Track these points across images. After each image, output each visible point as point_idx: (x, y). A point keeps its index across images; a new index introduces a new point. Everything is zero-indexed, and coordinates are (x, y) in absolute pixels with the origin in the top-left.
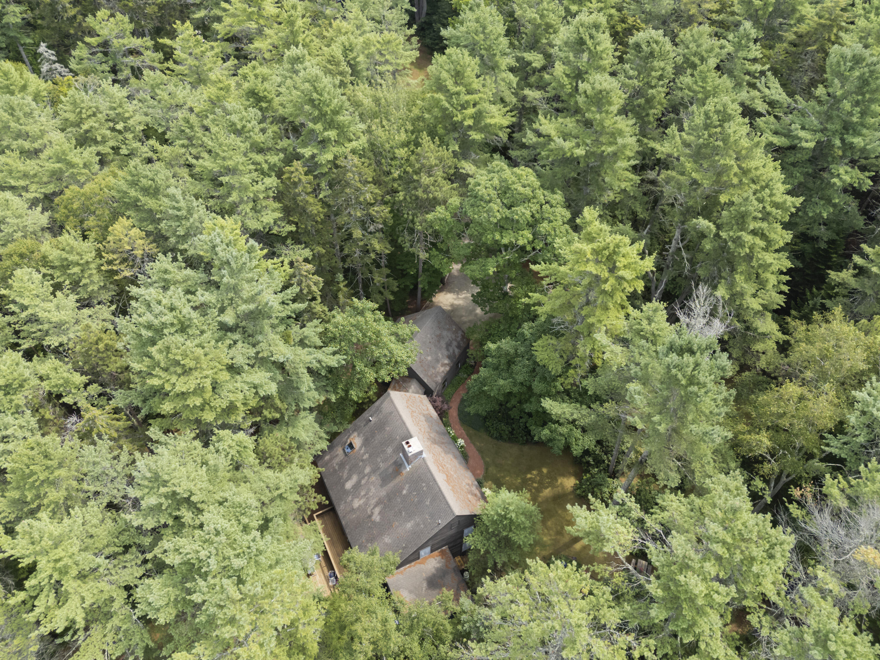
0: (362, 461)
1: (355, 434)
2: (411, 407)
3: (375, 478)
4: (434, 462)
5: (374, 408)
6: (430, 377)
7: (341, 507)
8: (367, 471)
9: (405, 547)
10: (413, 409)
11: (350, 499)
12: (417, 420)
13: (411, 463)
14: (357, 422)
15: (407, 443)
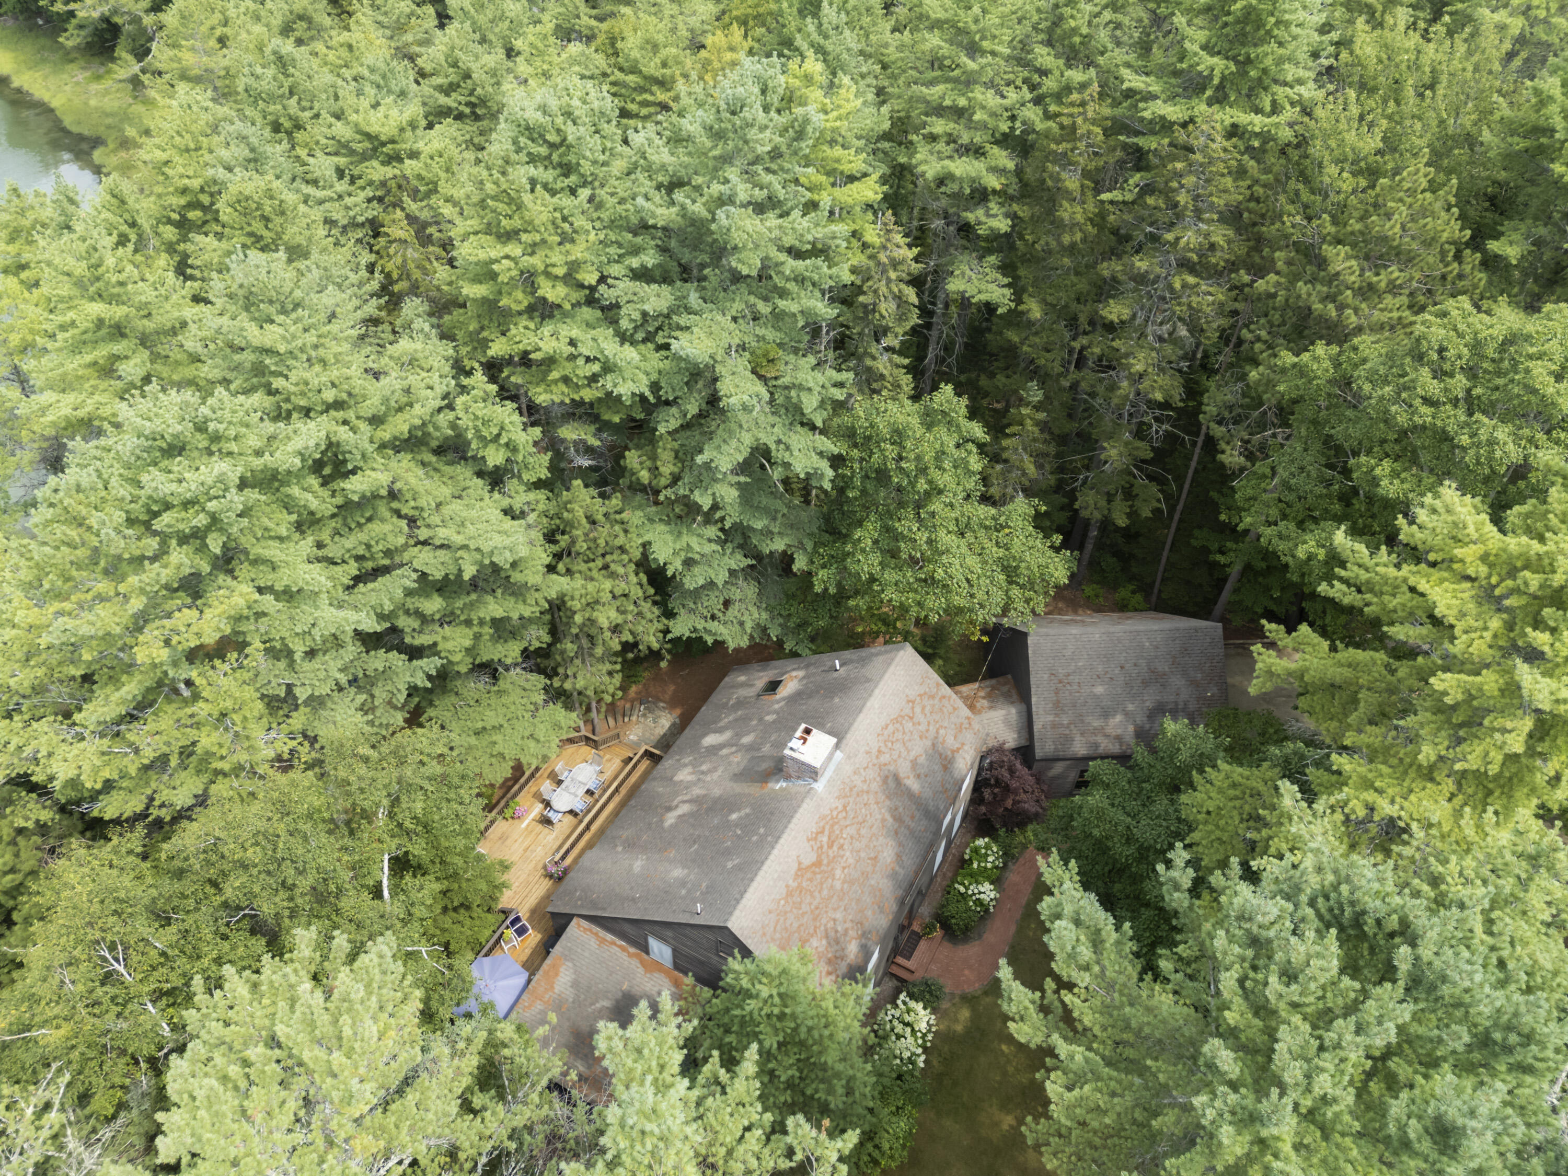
0: (761, 720)
1: (801, 673)
2: (918, 710)
3: (738, 760)
4: (823, 818)
5: (863, 652)
6: (1054, 726)
7: (667, 763)
8: (747, 740)
9: (634, 900)
10: (919, 716)
11: (687, 760)
12: (899, 735)
13: (788, 778)
14: (825, 657)
15: (808, 731)
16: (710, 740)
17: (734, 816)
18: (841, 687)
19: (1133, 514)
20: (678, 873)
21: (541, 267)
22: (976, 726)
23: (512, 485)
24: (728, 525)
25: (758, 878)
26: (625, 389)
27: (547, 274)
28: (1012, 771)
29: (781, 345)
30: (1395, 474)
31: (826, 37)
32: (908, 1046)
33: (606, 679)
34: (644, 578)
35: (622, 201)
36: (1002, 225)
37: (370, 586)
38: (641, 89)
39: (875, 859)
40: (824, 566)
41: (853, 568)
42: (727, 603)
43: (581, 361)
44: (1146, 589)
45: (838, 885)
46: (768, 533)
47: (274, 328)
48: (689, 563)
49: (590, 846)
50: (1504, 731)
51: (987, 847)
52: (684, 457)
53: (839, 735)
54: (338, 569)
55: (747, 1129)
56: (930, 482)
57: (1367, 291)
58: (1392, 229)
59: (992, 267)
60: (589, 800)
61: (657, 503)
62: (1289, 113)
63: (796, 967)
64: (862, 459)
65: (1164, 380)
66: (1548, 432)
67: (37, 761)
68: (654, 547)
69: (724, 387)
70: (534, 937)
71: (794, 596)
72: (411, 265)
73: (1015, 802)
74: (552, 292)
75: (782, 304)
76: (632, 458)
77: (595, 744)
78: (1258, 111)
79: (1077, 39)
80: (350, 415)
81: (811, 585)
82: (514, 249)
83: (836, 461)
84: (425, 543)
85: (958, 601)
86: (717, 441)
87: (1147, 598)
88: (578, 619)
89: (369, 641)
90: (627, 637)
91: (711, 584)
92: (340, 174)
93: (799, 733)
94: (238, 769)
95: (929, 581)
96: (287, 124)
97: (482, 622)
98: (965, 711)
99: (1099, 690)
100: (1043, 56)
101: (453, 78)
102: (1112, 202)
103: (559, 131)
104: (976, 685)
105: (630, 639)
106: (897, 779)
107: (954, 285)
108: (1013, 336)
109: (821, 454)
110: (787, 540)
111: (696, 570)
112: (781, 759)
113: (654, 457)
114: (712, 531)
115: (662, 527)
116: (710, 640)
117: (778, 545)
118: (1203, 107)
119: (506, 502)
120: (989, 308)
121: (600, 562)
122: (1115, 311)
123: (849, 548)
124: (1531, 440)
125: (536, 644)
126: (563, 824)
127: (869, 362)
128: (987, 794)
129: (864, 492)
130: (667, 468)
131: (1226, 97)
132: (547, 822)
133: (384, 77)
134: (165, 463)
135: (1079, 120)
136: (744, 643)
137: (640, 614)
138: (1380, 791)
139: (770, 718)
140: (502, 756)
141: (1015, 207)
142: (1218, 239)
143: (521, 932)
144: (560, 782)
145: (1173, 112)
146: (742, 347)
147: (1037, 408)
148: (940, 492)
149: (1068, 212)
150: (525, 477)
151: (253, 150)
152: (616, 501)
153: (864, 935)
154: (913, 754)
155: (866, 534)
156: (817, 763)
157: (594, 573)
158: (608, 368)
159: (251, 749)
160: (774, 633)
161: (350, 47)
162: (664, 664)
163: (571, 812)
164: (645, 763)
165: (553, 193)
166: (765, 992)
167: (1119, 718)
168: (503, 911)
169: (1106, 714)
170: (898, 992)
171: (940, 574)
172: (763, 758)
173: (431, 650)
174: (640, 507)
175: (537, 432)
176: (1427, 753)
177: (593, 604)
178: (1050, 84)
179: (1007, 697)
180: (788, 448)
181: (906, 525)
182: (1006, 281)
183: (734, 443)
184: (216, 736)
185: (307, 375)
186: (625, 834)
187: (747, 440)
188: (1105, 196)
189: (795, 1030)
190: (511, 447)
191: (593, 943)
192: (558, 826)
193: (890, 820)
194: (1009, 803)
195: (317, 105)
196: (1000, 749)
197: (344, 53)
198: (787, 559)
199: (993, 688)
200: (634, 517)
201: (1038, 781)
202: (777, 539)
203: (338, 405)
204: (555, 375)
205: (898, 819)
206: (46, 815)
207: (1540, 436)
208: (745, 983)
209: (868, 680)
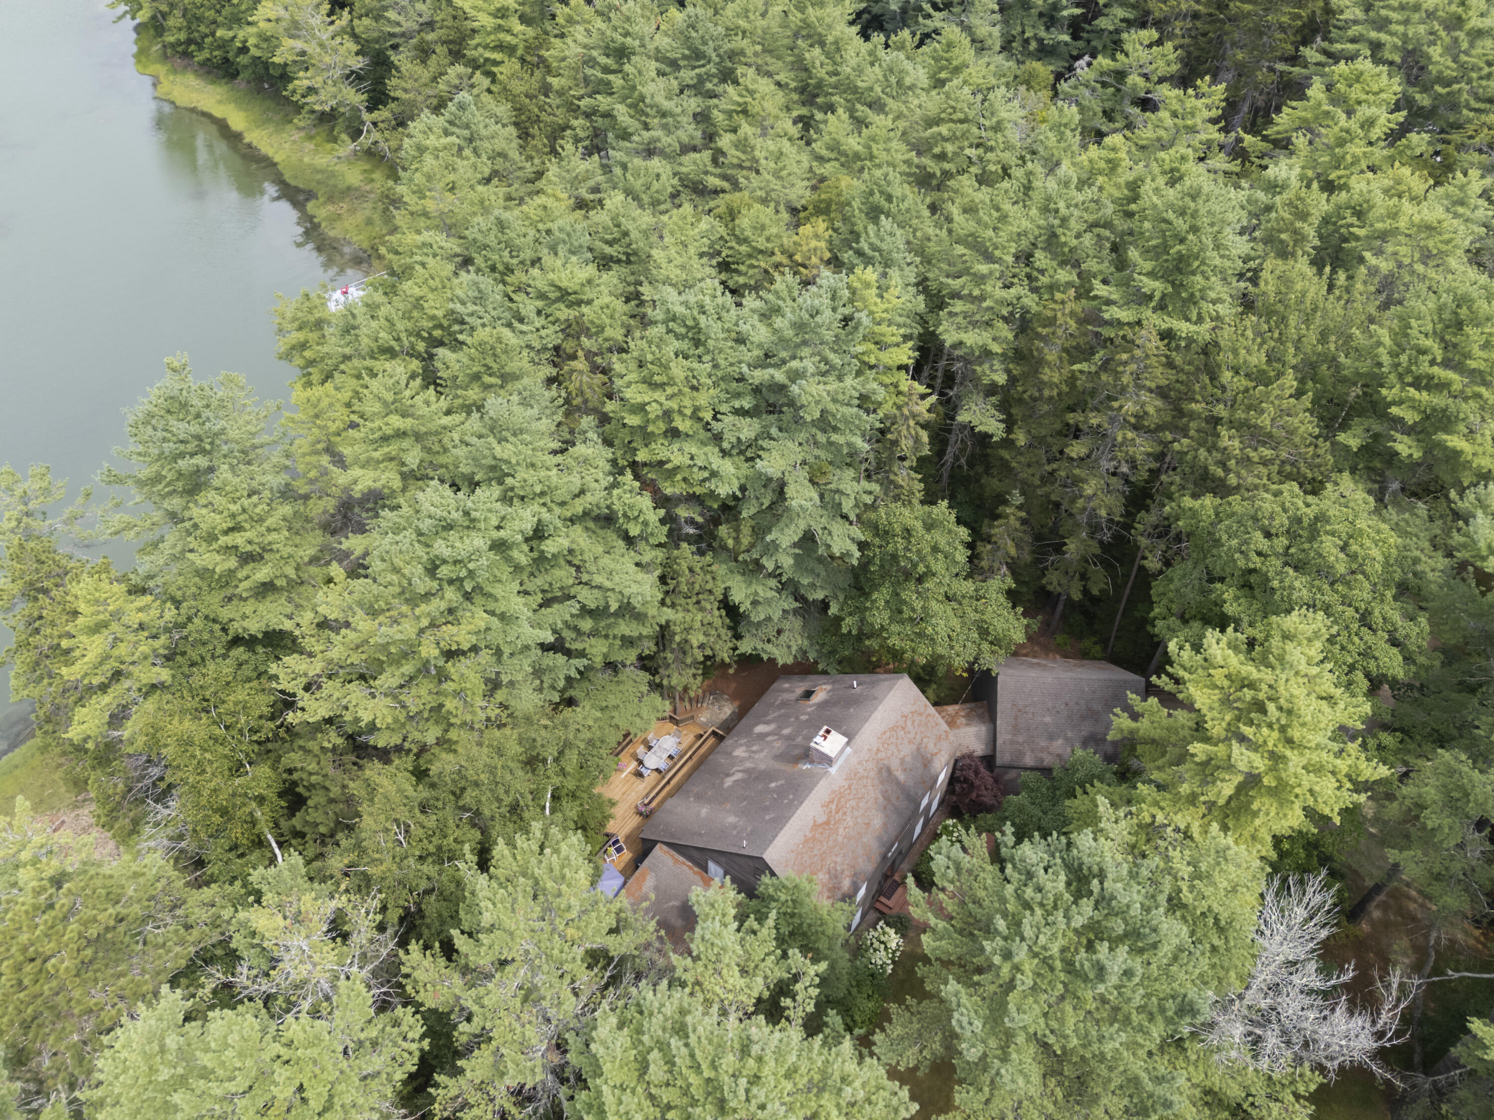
0: (797, 718)
1: (829, 687)
2: (909, 723)
3: (779, 746)
4: (834, 792)
5: (874, 677)
6: (1012, 742)
7: (728, 742)
8: (786, 732)
9: (700, 835)
10: (909, 726)
11: (743, 741)
12: (893, 740)
13: (812, 762)
14: (846, 677)
15: (828, 732)
16: (760, 729)
17: (773, 785)
18: (855, 701)
19: (1086, 592)
20: (732, 819)
21: (676, 407)
22: (951, 737)
23: (642, 546)
24: (784, 579)
25: (786, 828)
26: (724, 490)
27: (680, 412)
28: (977, 773)
29: (831, 463)
30: (1236, 598)
31: (882, 240)
32: (880, 958)
33: (691, 680)
34: (723, 612)
35: (731, 365)
36: (1001, 378)
37: (549, 610)
38: (750, 256)
39: (868, 824)
40: (850, 614)
41: (870, 620)
42: (779, 632)
43: (695, 469)
44: (1104, 642)
45: (840, 839)
46: (813, 586)
47: (509, 446)
48: (755, 603)
49: (670, 795)
50: (1223, 780)
51: (954, 826)
52: (759, 532)
53: (850, 736)
54: (530, 598)
55: (767, 954)
56: (927, 567)
57: (1245, 461)
58: (1265, 421)
59: (993, 405)
60: (671, 763)
61: (736, 561)
62: (1208, 325)
63: (805, 885)
64: (880, 547)
65: (1109, 500)
66: (1332, 584)
67: (347, 708)
68: (733, 592)
69: (790, 491)
70: (627, 855)
71: (828, 631)
72: (585, 387)
73: (978, 796)
74: (683, 425)
75: (834, 437)
76: (723, 530)
77: (676, 722)
78: (1188, 320)
79: (1066, 250)
80: (547, 499)
81: (840, 627)
82: (658, 395)
83: (862, 546)
84: (586, 584)
85: (940, 650)
86: (782, 524)
87: (1104, 649)
88: (677, 638)
89: (545, 647)
90: (709, 652)
91: (769, 619)
92: (539, 313)
93: (822, 732)
94: (464, 724)
95: (921, 635)
96: (500, 267)
97: (615, 637)
98: (945, 727)
99: (1048, 719)
100: (1041, 258)
101: (616, 235)
102: (1081, 372)
103: (694, 319)
104: (957, 707)
105: (710, 653)
106: (889, 770)
107: (963, 417)
108: (1005, 454)
109: (853, 539)
110: (825, 593)
111: (760, 608)
112: (809, 749)
113: (737, 530)
114: (773, 583)
115: (739, 578)
116: (765, 657)
117: (819, 595)
118: (1149, 313)
119: (638, 558)
120: (987, 436)
121: (694, 599)
122: (1077, 449)
123: (868, 604)
124: (1319, 589)
125: (647, 652)
126: (651, 778)
127: (892, 477)
128: (958, 787)
129: (882, 566)
130: (746, 541)
131: (1166, 307)
132: (639, 775)
133: (569, 235)
134: (444, 534)
135: (1059, 315)
136: (790, 661)
137: (719, 636)
138: (1162, 809)
139: (804, 718)
140: (617, 727)
141: (1011, 366)
142: (1151, 410)
143: (619, 850)
144: (650, 748)
145: (1125, 315)
146: (804, 463)
147: (1020, 508)
148: (934, 575)
149: (1048, 375)
150: (651, 541)
151: (480, 291)
152: (708, 558)
153: (855, 875)
154: (902, 754)
155: (881, 596)
156: (833, 755)
157: (690, 607)
158: (714, 474)
159: (473, 713)
160: (812, 656)
161: (545, 208)
162: (731, 671)
163: (657, 770)
164: (712, 740)
165: (686, 357)
166: (783, 897)
167: (1060, 742)
168: (607, 835)
169: (1052, 738)
170: (879, 920)
171: (929, 631)
172: (796, 746)
173: (582, 654)
174: (724, 562)
175: (662, 512)
176: (1185, 789)
177: (687, 630)
178: (1044, 280)
179: (981, 718)
180: (830, 533)
181: (909, 594)
182: (1002, 417)
183: (793, 527)
184: (455, 702)
185: (526, 476)
186: (696, 789)
187: (802, 525)
188: (1076, 367)
189: (801, 925)
190: (646, 524)
191: (670, 862)
192: (647, 779)
193: (881, 799)
194: (974, 795)
195: (522, 255)
196: (970, 756)
197: (540, 212)
198: (824, 605)
199: (972, 710)
200: (720, 569)
201: (996, 781)
202: (819, 591)
203: (542, 494)
204: (679, 477)
205: (887, 798)
206: (339, 741)
207: (1326, 587)
208: (771, 890)
209: (875, 698)
